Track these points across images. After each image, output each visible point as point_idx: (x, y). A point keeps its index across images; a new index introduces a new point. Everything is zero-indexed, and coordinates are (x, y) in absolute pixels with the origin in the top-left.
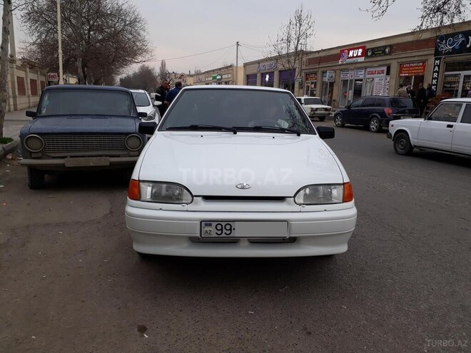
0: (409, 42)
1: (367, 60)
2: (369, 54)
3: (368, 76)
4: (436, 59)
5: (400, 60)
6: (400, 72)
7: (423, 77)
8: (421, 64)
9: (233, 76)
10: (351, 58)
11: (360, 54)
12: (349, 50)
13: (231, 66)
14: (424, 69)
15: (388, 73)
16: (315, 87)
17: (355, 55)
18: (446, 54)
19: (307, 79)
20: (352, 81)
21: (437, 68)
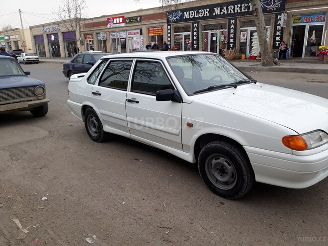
0: (151, 14)
1: (127, 25)
2: (127, 21)
3: (129, 36)
4: (168, 25)
5: (147, 26)
6: (149, 34)
7: (162, 36)
8: (160, 28)
9: (20, 36)
10: (115, 24)
11: (121, 21)
12: (113, 18)
13: (17, 29)
14: (162, 31)
15: (141, 34)
16: (93, 44)
17: (118, 22)
18: (173, 22)
19: (86, 38)
20: (118, 39)
21: (169, 31)
